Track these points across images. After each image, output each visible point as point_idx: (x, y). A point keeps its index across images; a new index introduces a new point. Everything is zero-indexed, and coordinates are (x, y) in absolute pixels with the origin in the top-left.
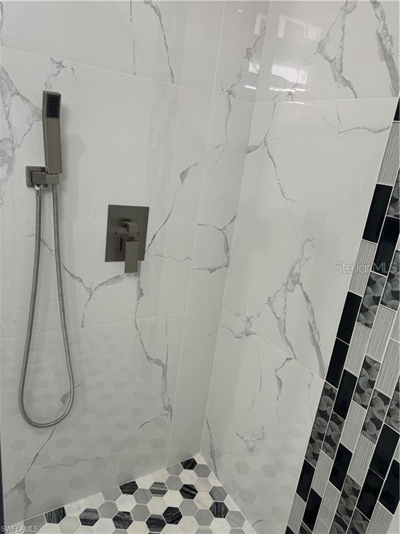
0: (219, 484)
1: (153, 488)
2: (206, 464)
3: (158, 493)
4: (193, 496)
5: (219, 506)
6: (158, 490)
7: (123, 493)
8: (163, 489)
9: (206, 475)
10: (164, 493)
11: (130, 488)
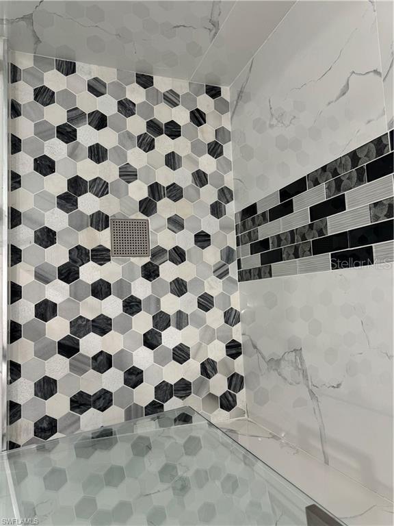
0: (229, 128)
1: (167, 94)
2: (229, 101)
3: (169, 102)
4: (199, 124)
5: (217, 146)
6: (171, 99)
7: (138, 82)
8: (176, 101)
9: (223, 112)
10: (175, 105)
11: (145, 81)
